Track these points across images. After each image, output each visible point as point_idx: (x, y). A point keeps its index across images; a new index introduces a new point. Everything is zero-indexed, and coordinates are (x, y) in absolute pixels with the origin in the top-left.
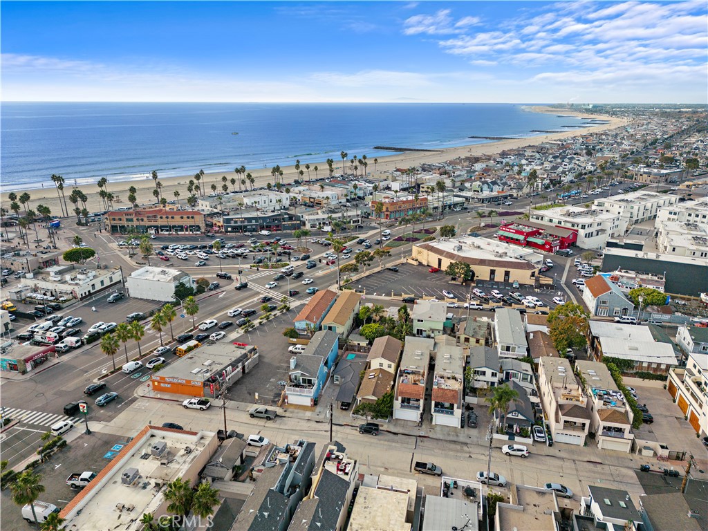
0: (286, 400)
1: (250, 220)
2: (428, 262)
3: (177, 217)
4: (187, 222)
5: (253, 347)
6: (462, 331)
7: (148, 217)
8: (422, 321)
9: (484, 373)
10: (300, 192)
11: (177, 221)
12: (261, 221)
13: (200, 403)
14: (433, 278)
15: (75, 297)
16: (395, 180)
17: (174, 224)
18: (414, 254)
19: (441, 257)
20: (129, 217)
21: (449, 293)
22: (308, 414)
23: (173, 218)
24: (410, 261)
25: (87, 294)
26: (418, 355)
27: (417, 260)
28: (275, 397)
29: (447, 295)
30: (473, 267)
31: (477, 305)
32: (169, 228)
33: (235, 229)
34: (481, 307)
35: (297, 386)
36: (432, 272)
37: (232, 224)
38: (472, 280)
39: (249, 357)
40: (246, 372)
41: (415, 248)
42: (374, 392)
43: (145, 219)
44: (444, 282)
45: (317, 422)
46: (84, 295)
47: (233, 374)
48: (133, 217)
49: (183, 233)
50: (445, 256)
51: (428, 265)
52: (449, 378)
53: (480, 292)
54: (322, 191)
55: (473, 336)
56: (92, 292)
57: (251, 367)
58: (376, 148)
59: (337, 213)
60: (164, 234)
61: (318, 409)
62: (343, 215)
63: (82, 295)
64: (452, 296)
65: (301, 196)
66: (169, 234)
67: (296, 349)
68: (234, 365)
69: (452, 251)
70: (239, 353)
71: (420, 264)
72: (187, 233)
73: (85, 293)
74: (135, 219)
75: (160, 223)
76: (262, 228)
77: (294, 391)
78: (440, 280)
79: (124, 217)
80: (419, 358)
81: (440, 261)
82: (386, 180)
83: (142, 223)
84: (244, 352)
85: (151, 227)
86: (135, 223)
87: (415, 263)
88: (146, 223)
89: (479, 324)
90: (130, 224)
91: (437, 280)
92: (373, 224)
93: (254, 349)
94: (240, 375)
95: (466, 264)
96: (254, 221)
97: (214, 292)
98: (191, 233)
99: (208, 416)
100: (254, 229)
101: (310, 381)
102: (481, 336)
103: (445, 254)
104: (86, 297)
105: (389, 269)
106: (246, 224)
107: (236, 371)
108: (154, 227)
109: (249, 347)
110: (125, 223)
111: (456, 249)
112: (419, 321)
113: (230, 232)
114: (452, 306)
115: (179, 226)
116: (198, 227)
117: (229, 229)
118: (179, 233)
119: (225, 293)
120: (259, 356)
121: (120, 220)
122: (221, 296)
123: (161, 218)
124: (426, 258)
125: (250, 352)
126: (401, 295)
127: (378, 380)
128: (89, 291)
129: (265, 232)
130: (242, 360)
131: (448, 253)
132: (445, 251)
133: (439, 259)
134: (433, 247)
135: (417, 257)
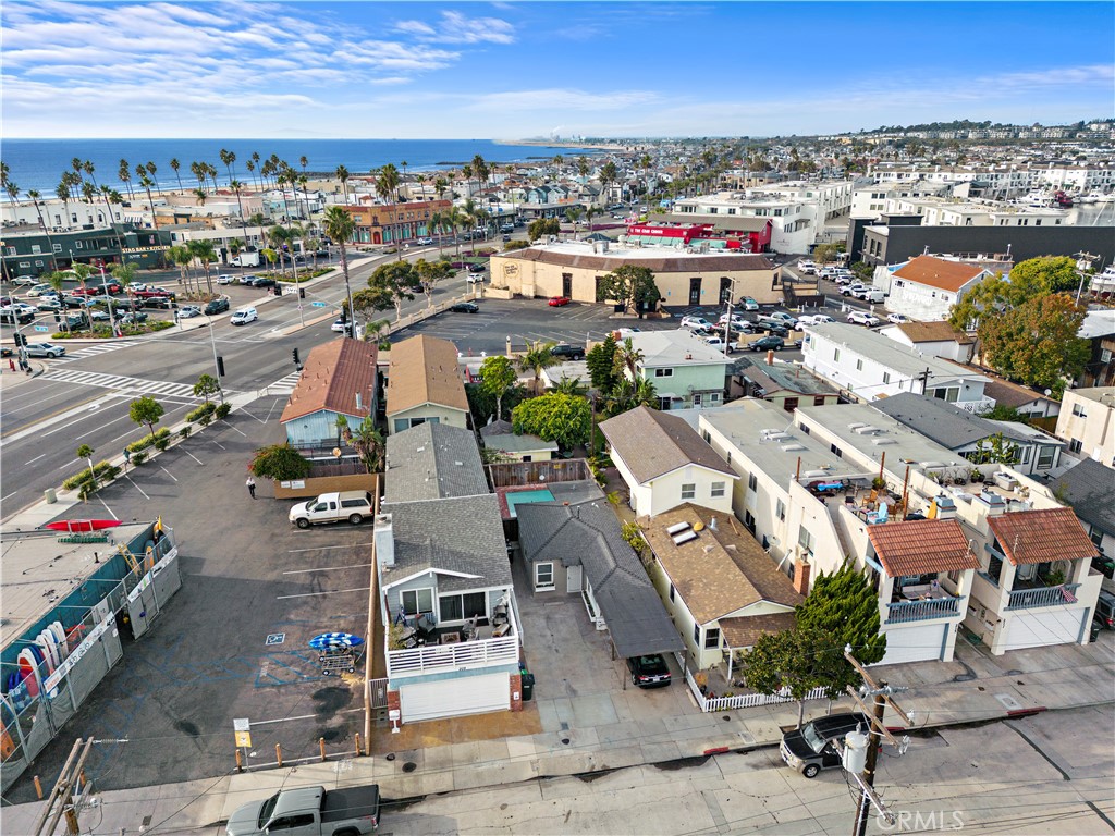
0: (393, 714)
2: (536, 288)
5: (141, 529)
8: (669, 372)
14: (568, 315)
18: (498, 276)
19: (568, 270)
24: (492, 293)
26: (783, 441)
27: (506, 289)
28: (326, 712)
35: (428, 635)
36: (557, 306)
38: (652, 309)
39: (136, 568)
40: (137, 634)
41: (498, 262)
42: (754, 584)
44: (600, 318)
47: (77, 654)
50: (579, 266)
51: (536, 297)
57: (153, 607)
67: (321, 508)
68: (73, 614)
69: (592, 253)
70: (85, 561)
71: (518, 296)
77: (428, 663)
78: (585, 315)
80: (797, 447)
81: (566, 278)
84: (106, 552)
87: (505, 295)
91: (582, 318)
93: (152, 536)
94: (114, 653)
101: (475, 604)
103: (576, 262)
107: (90, 641)
109: (127, 533)
111: (600, 248)
112: (660, 372)
120: (181, 561)
124: (529, 280)
125: (139, 545)
130: (106, 589)
131: (583, 258)
132: (574, 256)
133: (564, 275)
134: (542, 252)
135: (503, 282)
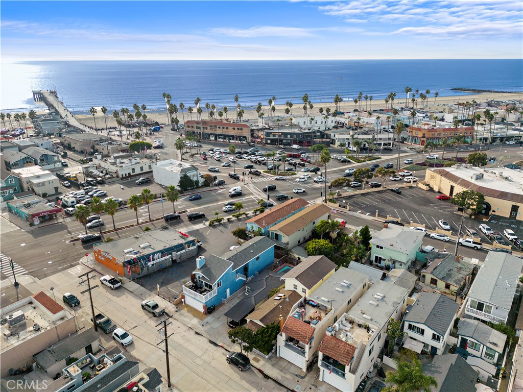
1: (285, 134)
2: (440, 188)
3: (231, 128)
4: (237, 133)
5: (194, 239)
6: (430, 269)
7: (211, 126)
8: (382, 248)
9: (422, 332)
10: (349, 117)
11: (230, 132)
12: (295, 137)
13: (113, 282)
14: (436, 206)
15: (118, 177)
16: (451, 111)
17: (228, 134)
18: (427, 179)
19: (454, 184)
20: (198, 126)
21: (445, 223)
22: (195, 321)
23: (227, 128)
24: (421, 185)
25: (127, 175)
26: (342, 286)
27: (428, 185)
29: (442, 225)
30: (488, 199)
31: (474, 243)
32: (225, 137)
33: (273, 142)
34: (479, 247)
36: (440, 199)
37: (271, 137)
38: (487, 214)
40: (177, 262)
41: (429, 172)
42: (265, 317)
43: (209, 128)
44: (448, 212)
45: (197, 333)
46: (124, 176)
47: (159, 260)
48: (201, 125)
49: (234, 141)
50: (459, 184)
51: (439, 192)
52: (360, 326)
53: (488, 229)
54: (370, 117)
55: (442, 279)
56: (132, 174)
58: (454, 89)
59: (369, 134)
60: (220, 141)
61: (209, 318)
62: (374, 137)
63: (122, 175)
64: (448, 227)
65: (348, 120)
66: (223, 142)
68: (163, 252)
69: (469, 179)
71: (431, 190)
72: (237, 142)
73: (126, 174)
74: (202, 127)
75: (219, 131)
76: (295, 143)
77: (189, 293)
78: (444, 208)
79: (195, 125)
80: (340, 290)
81: (452, 188)
82: (442, 112)
83: (205, 131)
84: (182, 241)
85: (211, 134)
86: (202, 131)
87: (424, 187)
88: (209, 131)
89: (459, 265)
90: (199, 131)
91: (441, 209)
92: (405, 148)
93: (193, 241)
95: (481, 195)
96: (289, 136)
97: (217, 188)
98: (240, 142)
99: (110, 296)
100: (289, 143)
101: (210, 287)
102: (455, 281)
103: (459, 181)
104: (126, 177)
105: (392, 190)
106: (282, 138)
108: (214, 134)
109: (190, 239)
110: (195, 130)
111: (474, 177)
112: (378, 247)
113: (268, 144)
114: (442, 238)
115: (231, 136)
116: (245, 137)
117: (269, 142)
118: (231, 141)
119: (225, 189)
121: (192, 127)
122: (219, 191)
123: (219, 128)
124: (438, 183)
125: (188, 243)
126: (386, 217)
127: (280, 304)
128: (129, 174)
129: (295, 146)
130: (173, 249)
131: (463, 180)
132: (460, 178)
133: (451, 186)
134: (448, 172)
135: (429, 181)
